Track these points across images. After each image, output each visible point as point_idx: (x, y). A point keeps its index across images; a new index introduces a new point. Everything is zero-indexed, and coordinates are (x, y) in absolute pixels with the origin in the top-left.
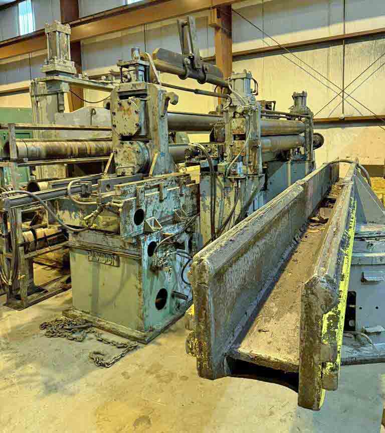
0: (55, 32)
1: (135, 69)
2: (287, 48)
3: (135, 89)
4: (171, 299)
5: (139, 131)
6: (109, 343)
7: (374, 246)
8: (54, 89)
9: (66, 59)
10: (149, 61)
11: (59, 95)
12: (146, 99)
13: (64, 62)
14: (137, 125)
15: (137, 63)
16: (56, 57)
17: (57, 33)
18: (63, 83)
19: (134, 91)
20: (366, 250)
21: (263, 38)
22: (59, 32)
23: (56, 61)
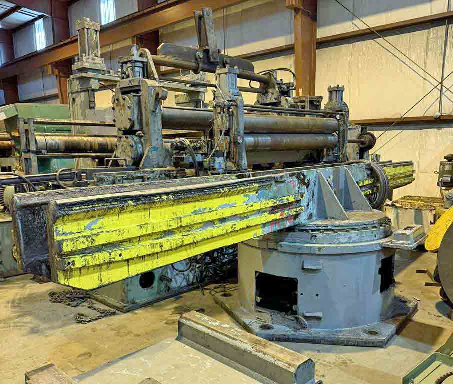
0: (83, 29)
1: (131, 66)
2: (378, 32)
3: (131, 85)
4: (158, 281)
5: (132, 126)
6: (95, 309)
7: (317, 237)
8: (85, 86)
9: (95, 56)
10: (147, 57)
11: (90, 91)
12: (139, 95)
13: (94, 60)
14: (130, 120)
15: (132, 60)
16: (84, 55)
17: (86, 30)
18: (92, 80)
19: (130, 87)
20: (309, 241)
21: (353, 20)
22: (87, 29)
23: (84, 59)
